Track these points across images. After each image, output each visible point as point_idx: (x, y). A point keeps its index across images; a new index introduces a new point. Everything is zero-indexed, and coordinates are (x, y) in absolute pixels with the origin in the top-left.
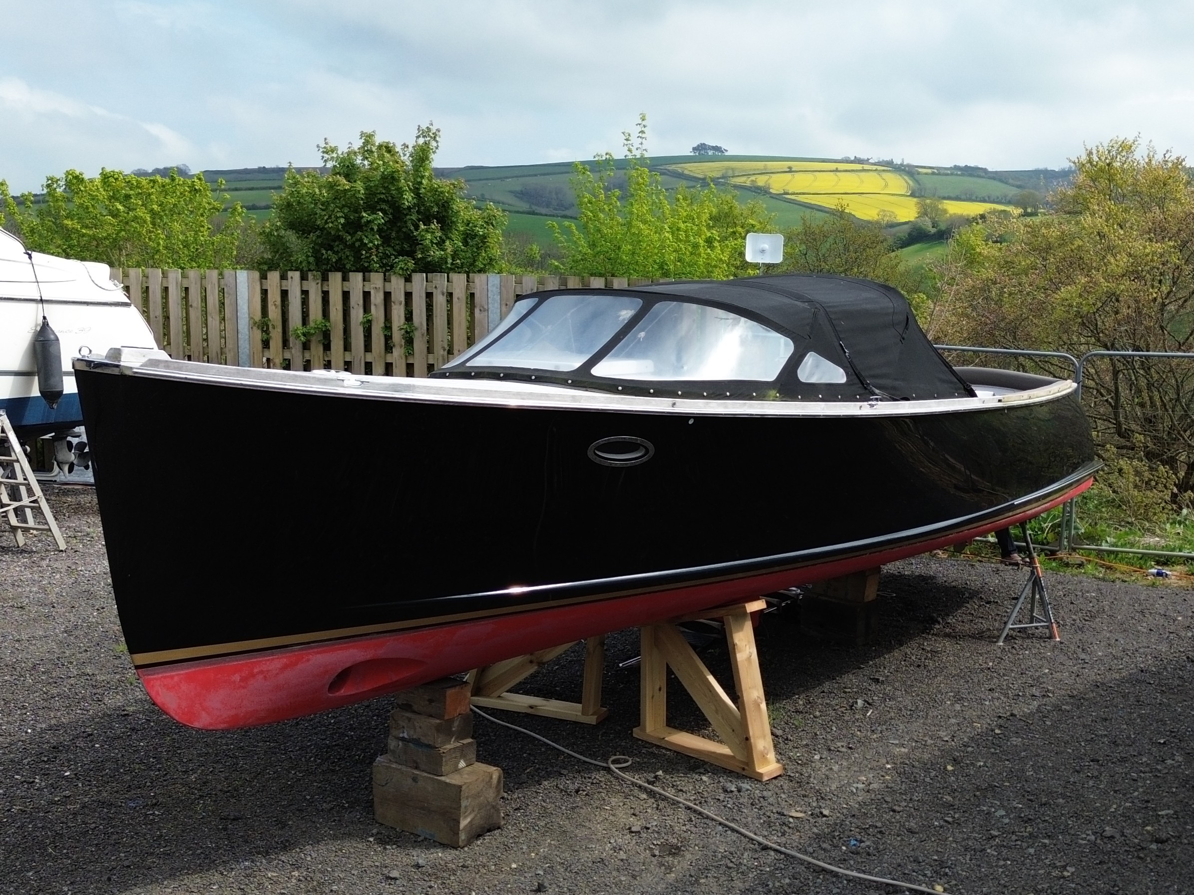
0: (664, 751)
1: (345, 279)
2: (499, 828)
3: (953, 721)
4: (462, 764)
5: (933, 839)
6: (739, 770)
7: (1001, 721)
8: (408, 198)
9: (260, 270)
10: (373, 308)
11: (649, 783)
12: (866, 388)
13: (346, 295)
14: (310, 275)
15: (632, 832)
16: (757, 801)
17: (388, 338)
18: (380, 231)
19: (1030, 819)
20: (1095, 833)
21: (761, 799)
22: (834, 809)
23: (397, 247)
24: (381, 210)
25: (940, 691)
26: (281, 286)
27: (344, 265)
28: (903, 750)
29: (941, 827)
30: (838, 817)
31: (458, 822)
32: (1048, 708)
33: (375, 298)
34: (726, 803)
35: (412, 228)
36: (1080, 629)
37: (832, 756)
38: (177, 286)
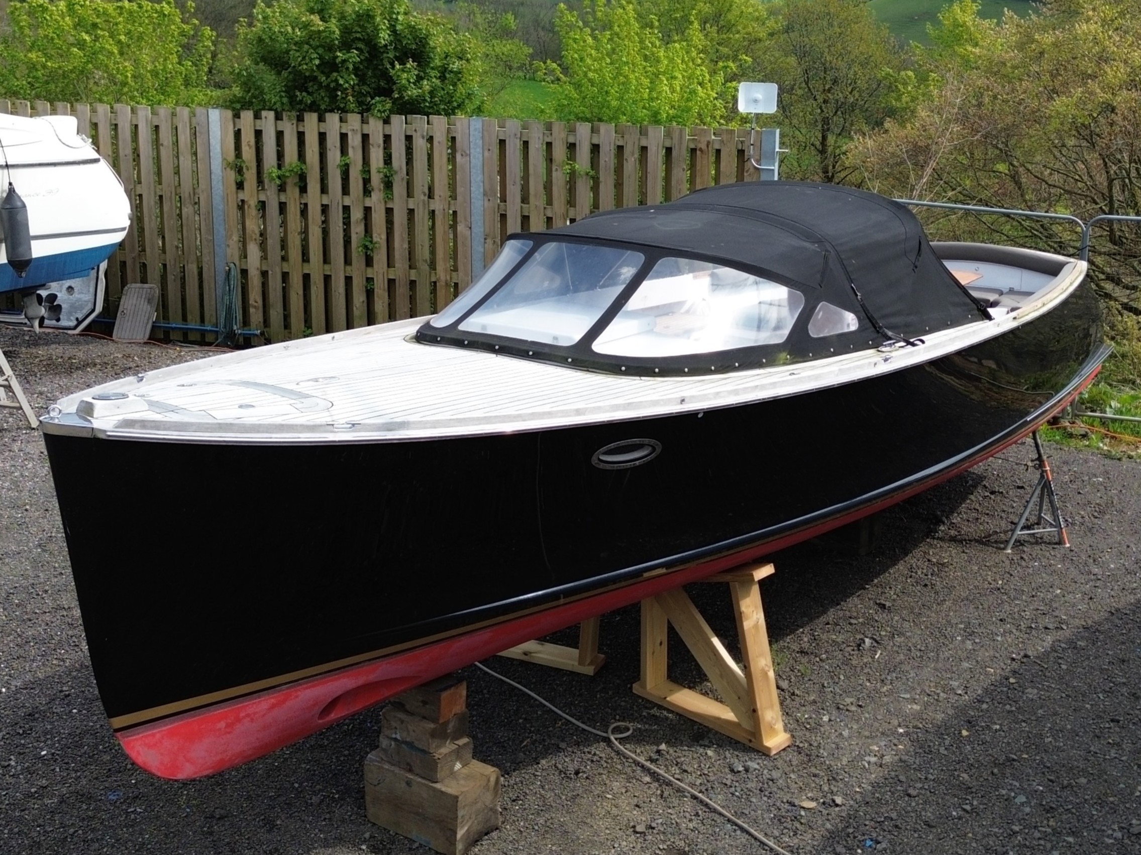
0: (665, 713)
1: (321, 119)
2: (497, 829)
3: (966, 665)
4: (458, 766)
5: (952, 836)
6: (746, 742)
7: (1015, 665)
8: (384, 36)
9: (233, 109)
10: (350, 151)
11: (651, 760)
12: (878, 332)
13: (322, 137)
14: (284, 114)
15: (637, 833)
16: (766, 786)
17: (366, 182)
18: (356, 70)
19: (1052, 808)
20: (1121, 829)
21: (771, 783)
22: (846, 795)
23: (373, 85)
24: (357, 49)
25: (949, 622)
26: (255, 126)
27: (319, 105)
28: (915, 707)
29: (960, 818)
30: (851, 806)
31: (455, 833)
32: (1063, 645)
33: (353, 139)
34: (733, 789)
35: (388, 66)
36: (1090, 530)
37: (842, 717)
38: (147, 124)
